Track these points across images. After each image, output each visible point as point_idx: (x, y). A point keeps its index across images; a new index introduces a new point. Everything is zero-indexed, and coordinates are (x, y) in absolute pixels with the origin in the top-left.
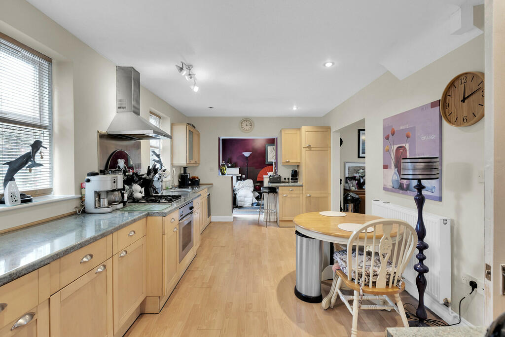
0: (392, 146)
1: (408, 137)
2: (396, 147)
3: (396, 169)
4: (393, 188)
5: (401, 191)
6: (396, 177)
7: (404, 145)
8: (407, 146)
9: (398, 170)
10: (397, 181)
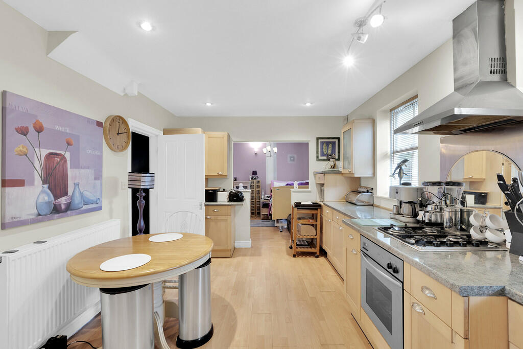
0: (37, 150)
1: (69, 144)
2: (45, 152)
3: (46, 186)
4: (39, 215)
5: (56, 215)
6: (46, 198)
7: (63, 153)
8: (68, 155)
9: (49, 188)
10: (49, 203)
